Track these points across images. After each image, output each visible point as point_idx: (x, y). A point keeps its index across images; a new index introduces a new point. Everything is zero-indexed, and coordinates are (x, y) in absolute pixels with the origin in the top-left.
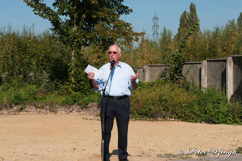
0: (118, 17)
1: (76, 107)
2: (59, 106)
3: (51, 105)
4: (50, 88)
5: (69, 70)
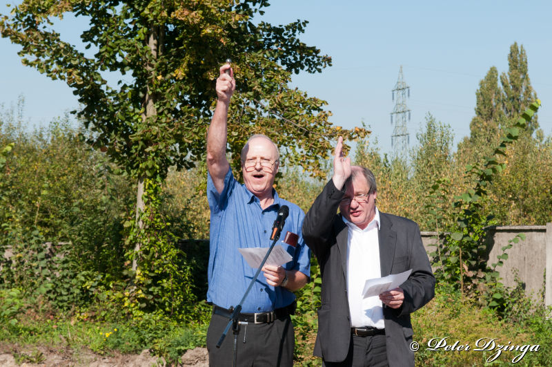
0: (286, 79)
1: (144, 361)
2: (93, 357)
3: (67, 353)
5: (127, 242)
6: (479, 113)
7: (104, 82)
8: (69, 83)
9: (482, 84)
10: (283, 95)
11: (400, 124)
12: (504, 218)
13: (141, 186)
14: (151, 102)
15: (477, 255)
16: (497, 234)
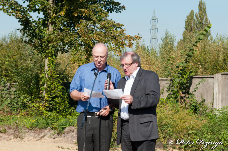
0: (106, 16)
1: (49, 132)
2: (27, 130)
3: (16, 129)
4: (16, 106)
5: (41, 83)
6: (186, 29)
7: (31, 17)
8: (16, 17)
9: (187, 17)
10: (105, 22)
11: (154, 34)
12: (197, 72)
13: (47, 60)
14: (50, 25)
15: (185, 88)
16: (193, 79)
